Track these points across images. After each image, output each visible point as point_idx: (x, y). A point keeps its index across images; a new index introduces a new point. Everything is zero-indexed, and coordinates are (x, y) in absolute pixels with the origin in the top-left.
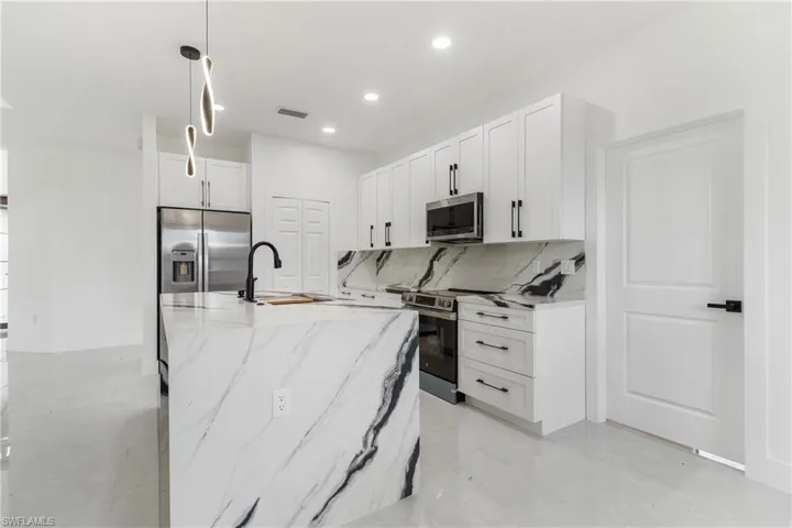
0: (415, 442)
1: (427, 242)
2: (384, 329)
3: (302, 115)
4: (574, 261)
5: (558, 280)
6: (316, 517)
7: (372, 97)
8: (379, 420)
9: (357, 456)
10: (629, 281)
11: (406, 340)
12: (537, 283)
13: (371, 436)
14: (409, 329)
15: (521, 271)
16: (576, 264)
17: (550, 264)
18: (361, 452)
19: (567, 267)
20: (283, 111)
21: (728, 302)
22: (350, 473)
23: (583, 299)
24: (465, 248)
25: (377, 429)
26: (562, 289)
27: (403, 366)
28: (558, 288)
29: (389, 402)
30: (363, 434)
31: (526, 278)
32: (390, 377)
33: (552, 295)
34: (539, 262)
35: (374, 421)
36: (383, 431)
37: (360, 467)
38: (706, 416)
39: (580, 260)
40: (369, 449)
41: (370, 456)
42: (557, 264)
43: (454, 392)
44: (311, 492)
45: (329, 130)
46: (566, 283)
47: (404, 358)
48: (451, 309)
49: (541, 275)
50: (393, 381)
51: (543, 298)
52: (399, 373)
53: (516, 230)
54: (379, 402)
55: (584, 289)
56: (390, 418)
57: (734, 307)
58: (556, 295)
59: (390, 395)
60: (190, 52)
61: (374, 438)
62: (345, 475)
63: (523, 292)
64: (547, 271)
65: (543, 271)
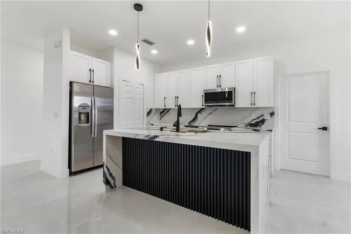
1: (202, 106)
4: (270, 115)
5: (263, 121)
10: (289, 121)
12: (253, 122)
15: (245, 118)
17: (259, 116)
19: (267, 117)
20: (145, 41)
21: (323, 127)
24: (216, 109)
26: (264, 124)
31: (248, 121)
33: (260, 127)
34: (254, 115)
38: (315, 163)
39: (272, 114)
42: (263, 115)
45: (154, 52)
46: (266, 122)
49: (255, 119)
53: (253, 103)
55: (274, 124)
57: (325, 129)
58: (262, 127)
63: (247, 126)
64: (258, 118)
65: (256, 118)
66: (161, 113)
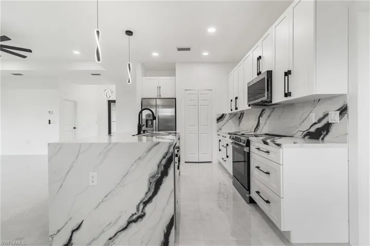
0: (171, 217)
1: (249, 106)
2: (149, 150)
3: (188, 49)
4: (339, 112)
5: (327, 127)
6: (110, 239)
7: (212, 30)
8: (146, 199)
9: (133, 215)
11: (164, 157)
12: (313, 130)
13: (141, 207)
14: (166, 151)
15: (303, 122)
16: (340, 114)
17: (321, 116)
18: (136, 214)
19: (334, 117)
20: (179, 49)
22: (129, 223)
23: (345, 142)
24: (274, 108)
25: (146, 203)
26: (330, 134)
27: (162, 172)
28: (327, 134)
29: (152, 190)
30: (137, 204)
31: (305, 127)
32: (153, 177)
33: (323, 139)
34: (314, 114)
35: (144, 199)
36: (149, 206)
37: (135, 221)
39: (343, 111)
40: (140, 213)
41: (141, 217)
42: (326, 115)
43: (248, 196)
44: (108, 225)
45: (206, 54)
46: (333, 130)
47: (162, 167)
48: (244, 145)
49: (315, 124)
50: (155, 179)
51: (316, 141)
52: (160, 175)
53: (286, 92)
54: (146, 189)
55: (346, 134)
56: (154, 199)
58: (326, 139)
59: (153, 187)
60: (129, 33)
61: (143, 208)
62: (126, 223)
63: (305, 136)
64: (320, 121)
65: (316, 121)
66: (239, 118)
